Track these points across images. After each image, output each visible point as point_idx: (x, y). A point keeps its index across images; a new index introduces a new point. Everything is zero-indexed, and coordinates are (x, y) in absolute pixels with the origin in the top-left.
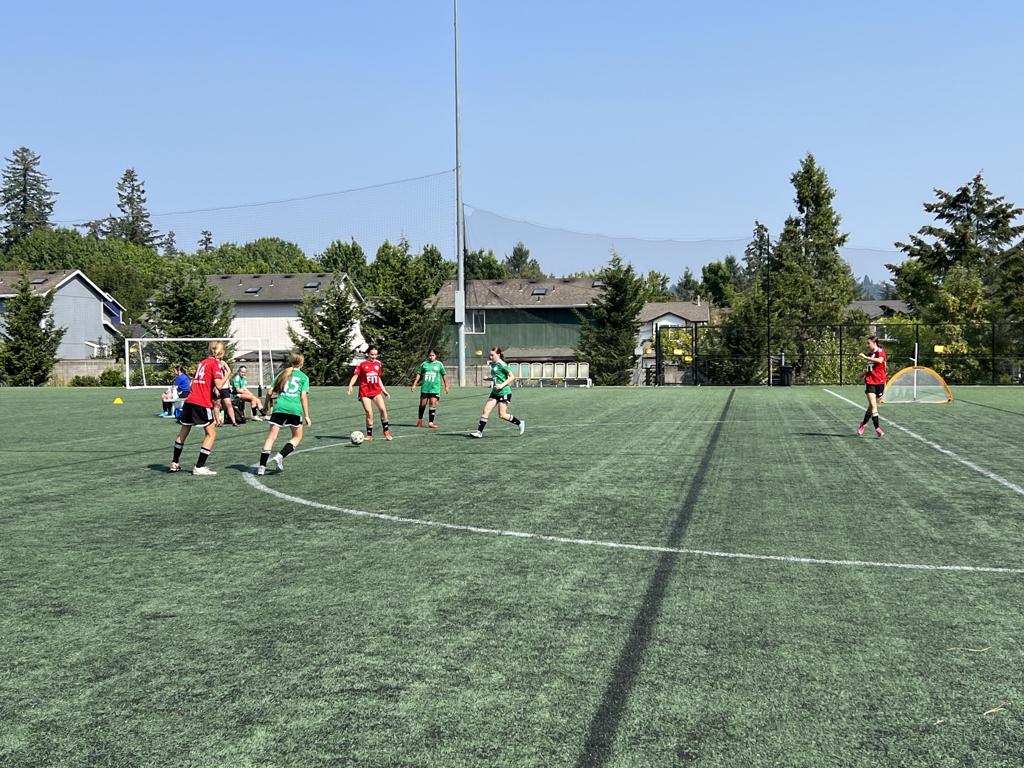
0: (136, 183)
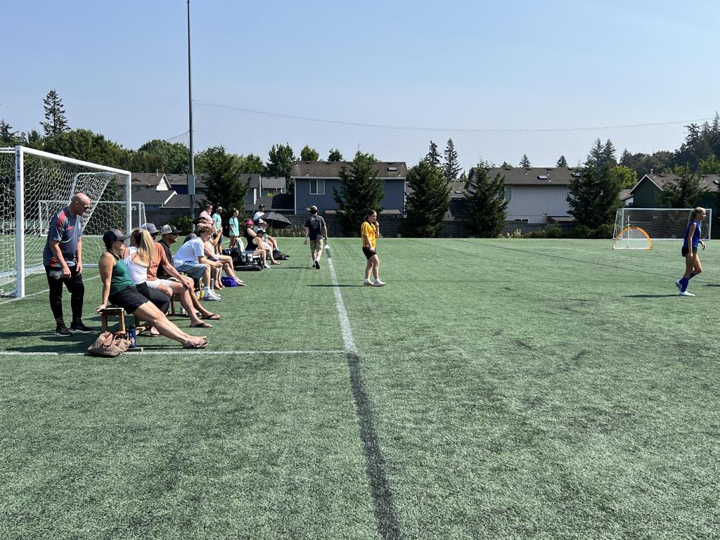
0: (56, 100)
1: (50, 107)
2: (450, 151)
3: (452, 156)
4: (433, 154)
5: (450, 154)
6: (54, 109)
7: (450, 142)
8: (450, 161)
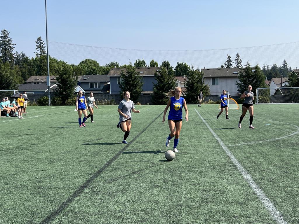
1: (38, 45)
2: (238, 59)
3: (239, 62)
4: (229, 61)
5: (238, 61)
6: (41, 46)
7: (238, 55)
8: (238, 65)
